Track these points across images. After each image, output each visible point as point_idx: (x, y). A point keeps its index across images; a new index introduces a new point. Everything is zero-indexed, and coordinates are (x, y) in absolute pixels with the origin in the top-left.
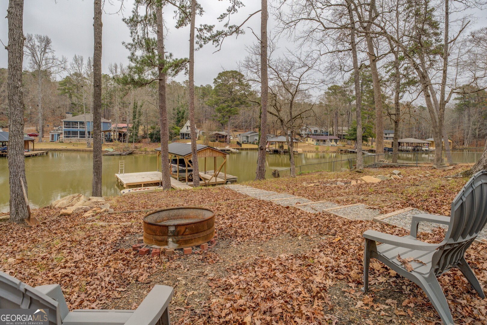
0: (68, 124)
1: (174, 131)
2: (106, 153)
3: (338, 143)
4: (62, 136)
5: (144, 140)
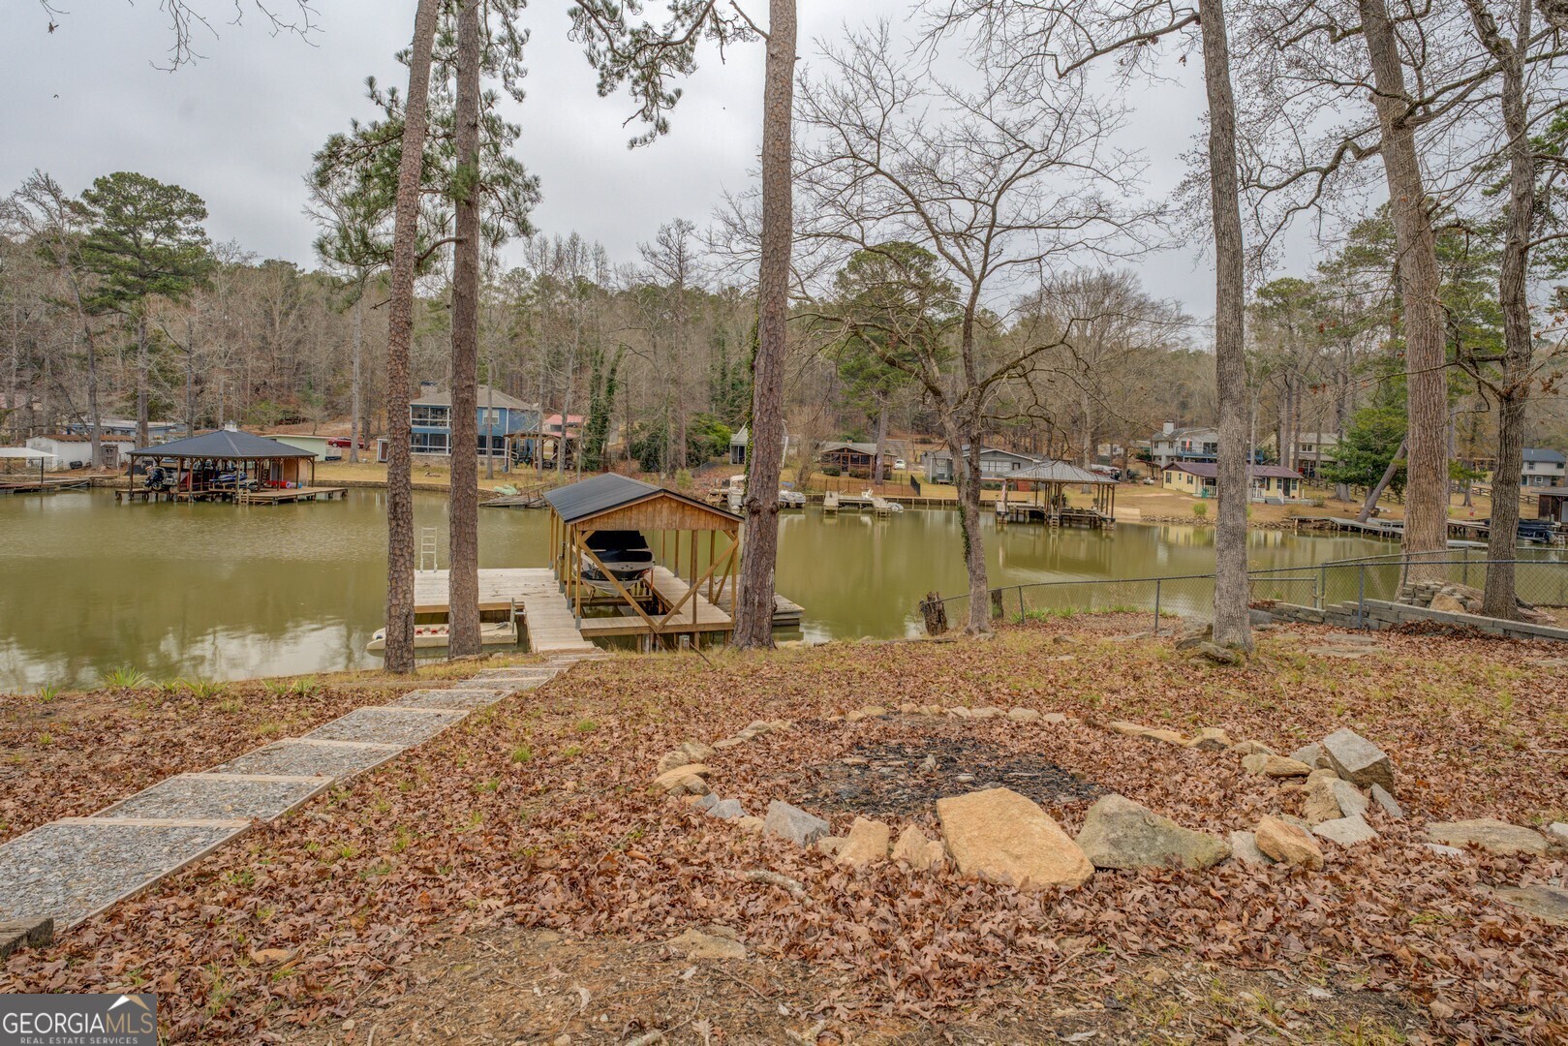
0: (421, 412)
1: (705, 439)
2: (492, 500)
3: (1293, 493)
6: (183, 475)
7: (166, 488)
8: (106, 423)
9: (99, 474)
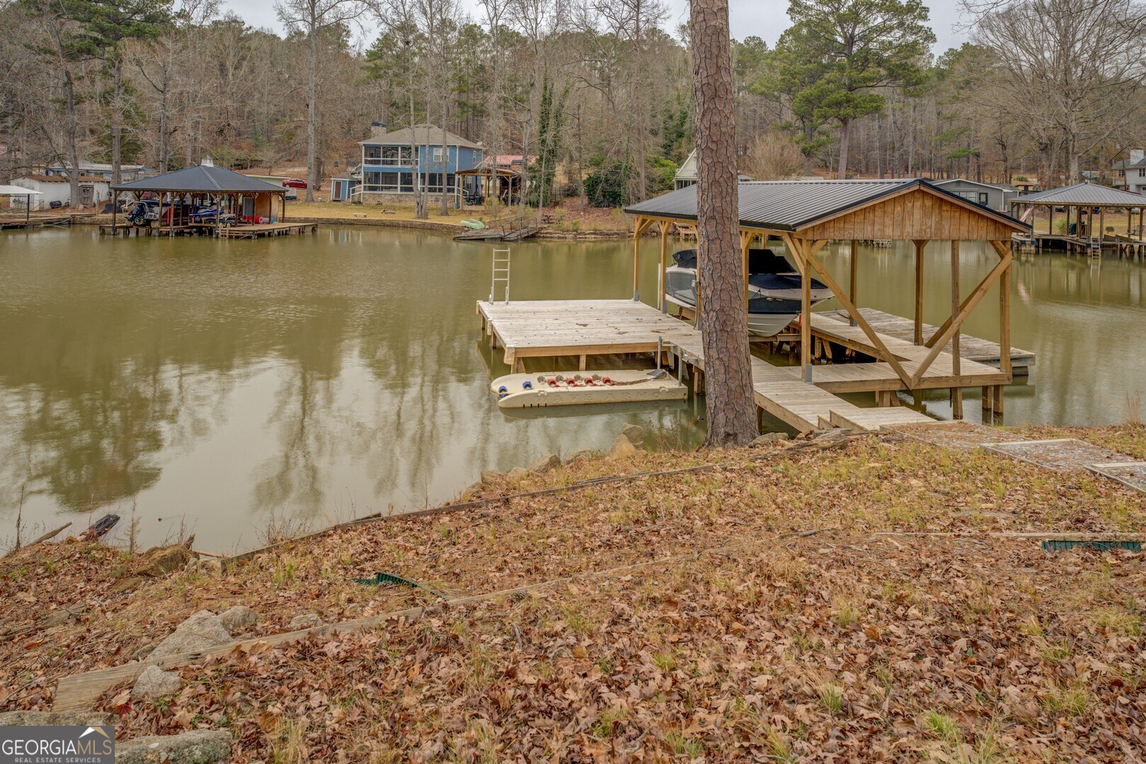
0: (373, 151)
1: (659, 172)
2: (463, 234)
4: (360, 189)
5: (568, 201)
6: (164, 210)
7: (148, 222)
8: (84, 166)
9: (79, 211)
